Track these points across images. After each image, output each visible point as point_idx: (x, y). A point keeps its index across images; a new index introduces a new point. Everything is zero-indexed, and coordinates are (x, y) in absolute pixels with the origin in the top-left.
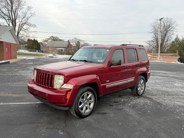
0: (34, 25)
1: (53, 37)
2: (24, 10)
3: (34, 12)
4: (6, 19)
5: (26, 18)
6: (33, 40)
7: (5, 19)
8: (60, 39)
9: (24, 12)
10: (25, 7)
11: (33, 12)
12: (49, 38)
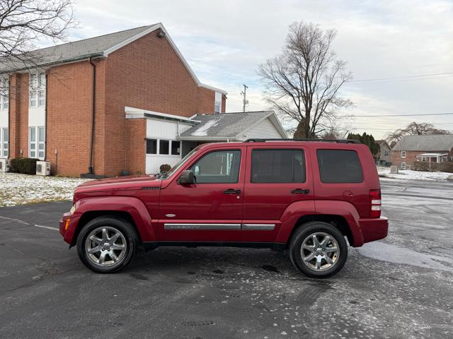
0: (349, 100)
1: (415, 125)
2: (329, 72)
3: (350, 72)
4: (295, 95)
5: (332, 88)
6: (361, 135)
7: (292, 96)
8: (434, 128)
9: (329, 75)
10: (331, 65)
11: (346, 72)
12: (404, 129)
